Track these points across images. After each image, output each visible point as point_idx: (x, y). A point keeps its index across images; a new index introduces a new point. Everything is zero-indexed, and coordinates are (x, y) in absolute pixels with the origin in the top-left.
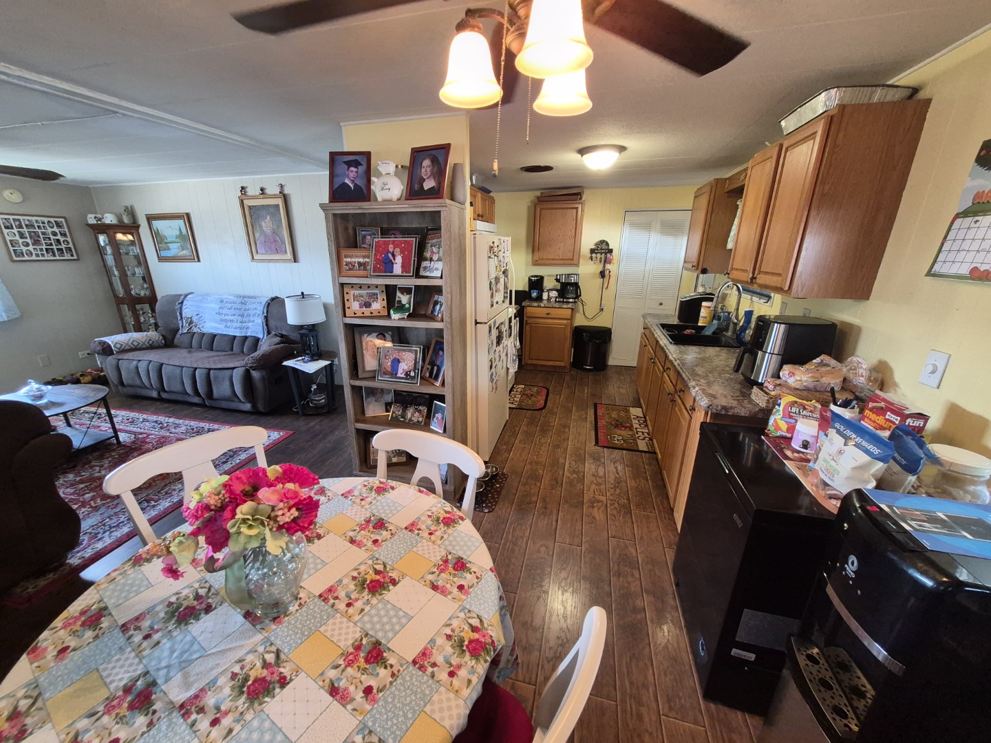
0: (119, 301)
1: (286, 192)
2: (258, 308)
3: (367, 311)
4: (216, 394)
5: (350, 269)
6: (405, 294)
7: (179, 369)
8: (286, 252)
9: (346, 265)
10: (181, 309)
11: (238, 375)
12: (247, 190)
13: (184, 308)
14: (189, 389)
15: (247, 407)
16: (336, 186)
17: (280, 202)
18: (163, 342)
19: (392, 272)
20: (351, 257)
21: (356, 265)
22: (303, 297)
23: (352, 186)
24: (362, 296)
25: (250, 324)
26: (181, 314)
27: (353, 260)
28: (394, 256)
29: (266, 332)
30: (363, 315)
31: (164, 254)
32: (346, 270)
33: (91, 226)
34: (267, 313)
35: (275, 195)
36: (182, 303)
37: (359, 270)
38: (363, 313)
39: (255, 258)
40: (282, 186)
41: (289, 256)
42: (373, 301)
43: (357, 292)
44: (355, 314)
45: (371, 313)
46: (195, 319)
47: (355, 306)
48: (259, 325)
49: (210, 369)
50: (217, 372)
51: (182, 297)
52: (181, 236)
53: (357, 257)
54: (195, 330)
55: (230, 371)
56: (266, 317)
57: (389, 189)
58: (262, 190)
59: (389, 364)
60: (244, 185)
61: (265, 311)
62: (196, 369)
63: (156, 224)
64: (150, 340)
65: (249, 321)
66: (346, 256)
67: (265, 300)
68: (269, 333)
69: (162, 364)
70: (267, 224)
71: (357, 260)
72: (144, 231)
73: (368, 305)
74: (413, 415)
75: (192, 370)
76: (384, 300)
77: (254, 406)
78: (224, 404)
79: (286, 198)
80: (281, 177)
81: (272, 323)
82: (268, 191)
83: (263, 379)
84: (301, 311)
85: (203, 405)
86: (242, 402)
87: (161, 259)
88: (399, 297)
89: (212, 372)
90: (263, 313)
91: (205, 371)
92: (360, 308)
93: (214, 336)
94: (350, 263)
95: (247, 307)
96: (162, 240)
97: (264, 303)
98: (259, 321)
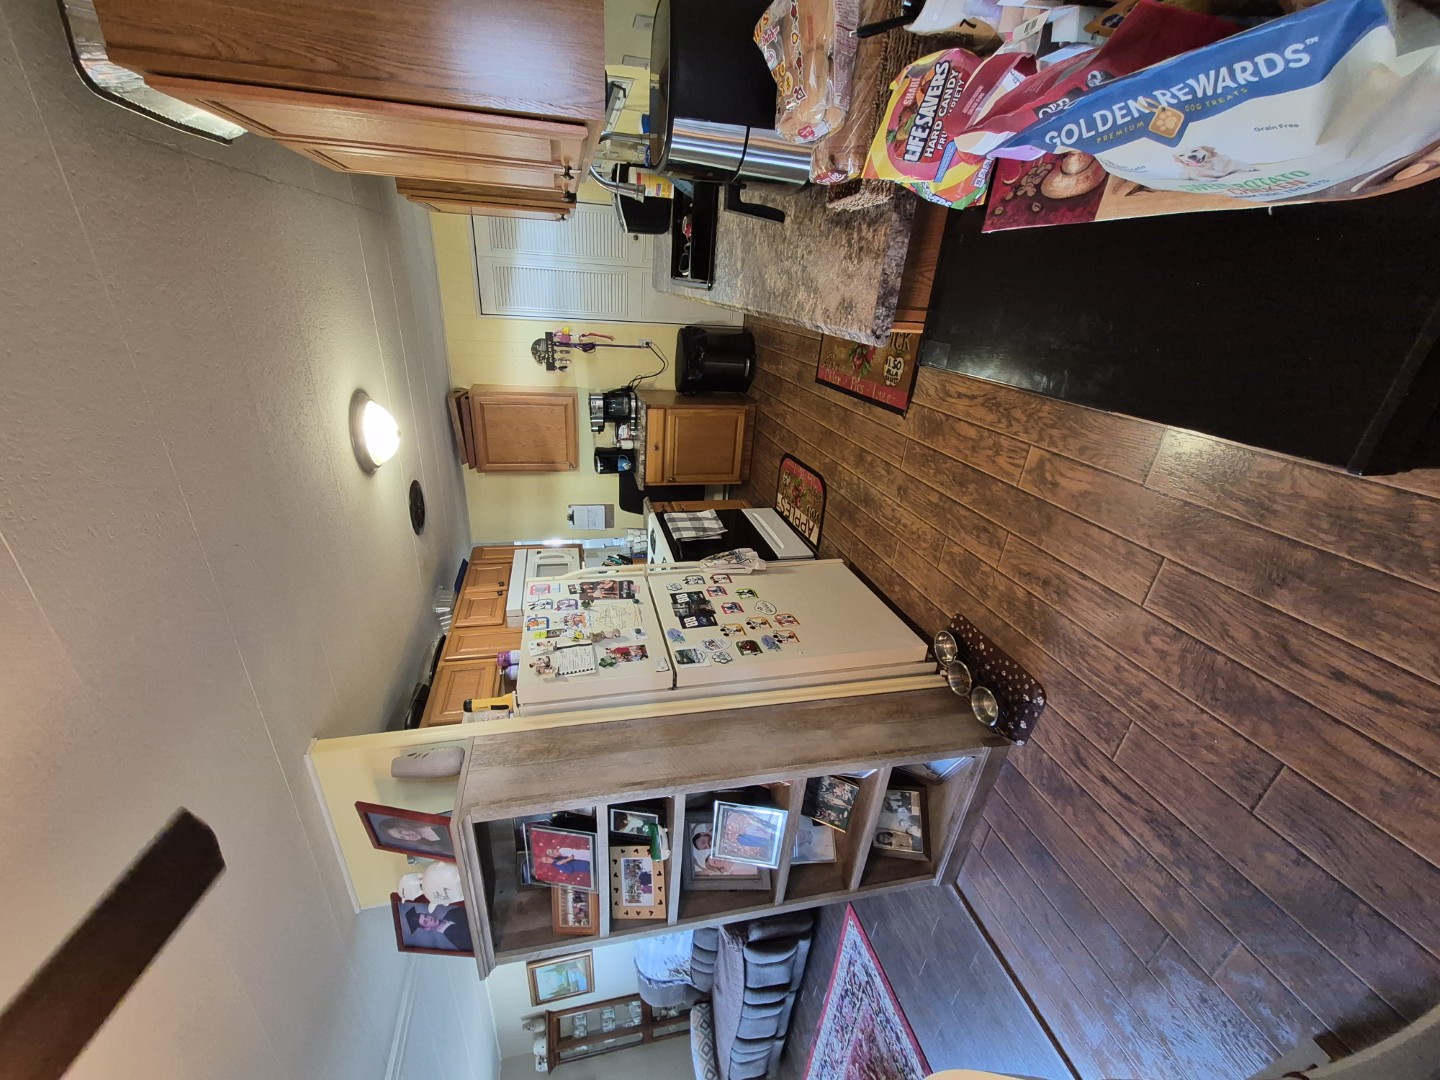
0: (649, 1039)
3: (657, 882)
4: (785, 980)
5: (587, 916)
6: (625, 822)
7: (744, 1022)
9: (579, 922)
10: (657, 982)
11: (753, 957)
13: (655, 978)
14: (776, 1011)
15: (804, 945)
16: (451, 945)
18: (704, 1005)
19: (588, 863)
20: (566, 914)
21: (579, 905)
23: (449, 924)
24: (632, 887)
26: (664, 982)
27: (571, 910)
28: (560, 858)
30: (663, 889)
31: (583, 986)
32: (588, 922)
33: (551, 1068)
36: (649, 980)
37: (587, 901)
38: (660, 888)
42: (639, 868)
43: (625, 895)
44: (661, 903)
45: (660, 874)
46: (672, 966)
47: (648, 900)
49: (746, 987)
50: (749, 979)
51: (641, 977)
52: (559, 969)
53: (565, 900)
54: (687, 967)
55: (749, 966)
57: (445, 889)
62: (744, 1003)
63: (543, 994)
64: (701, 1026)
66: (565, 921)
69: (737, 1037)
71: (570, 904)
72: (554, 1007)
73: (646, 879)
74: (838, 797)
75: (745, 1007)
76: (636, 851)
77: (804, 936)
78: (799, 970)
85: (798, 993)
86: (796, 953)
87: (590, 989)
89: (749, 985)
91: (748, 993)
92: (650, 892)
93: (695, 946)
94: (576, 915)
96: (564, 989)
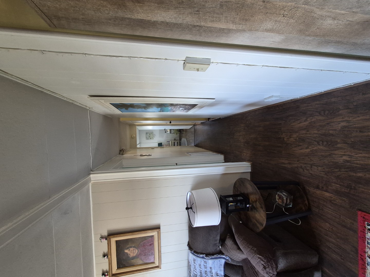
1: (105, 234)
2: (199, 262)
8: (152, 236)
12: (105, 270)
17: (114, 240)
22: (191, 208)
25: (214, 271)
29: (219, 256)
34: (203, 254)
35: (108, 244)
39: (157, 265)
40: (102, 237)
41: (154, 233)
48: (213, 263)
56: (208, 255)
58: (104, 256)
60: (101, 273)
61: (201, 256)
65: (211, 272)
67: (192, 257)
68: (221, 253)
70: (131, 252)
79: (111, 234)
80: (94, 238)
81: (211, 249)
82: (106, 250)
83: (285, 255)
84: (207, 207)
90: (203, 258)
95: (199, 274)
97: (195, 257)
98: (210, 262)
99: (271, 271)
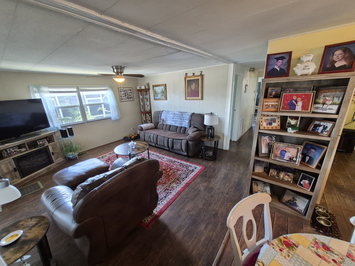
0: (142, 112)
1: (203, 74)
2: (187, 117)
3: (270, 127)
4: (174, 148)
5: (267, 108)
6: (294, 119)
7: (163, 138)
8: (199, 96)
9: (265, 106)
10: (161, 116)
11: (184, 142)
12: (188, 74)
13: (162, 116)
14: (166, 145)
15: (185, 154)
17: (200, 78)
18: (154, 127)
19: (295, 110)
20: (268, 102)
21: (271, 106)
22: (211, 115)
23: (278, 69)
24: (268, 120)
25: (184, 122)
26: (161, 118)
27: (269, 103)
28: (296, 102)
29: (189, 126)
30: (268, 129)
31: (156, 98)
32: (265, 108)
33: (138, 90)
34: (191, 119)
35: (199, 75)
36: (161, 114)
37: (272, 108)
38: (268, 128)
39: (187, 99)
40: (201, 72)
41: (200, 97)
42: (274, 122)
43: (266, 118)
44: (264, 128)
45: (272, 128)
46: (165, 119)
47: (264, 124)
48: (187, 123)
49: (174, 139)
50: (176, 140)
51: (161, 112)
52: (162, 92)
53: (272, 102)
54: (164, 123)
55: (181, 140)
56: (190, 120)
57: (309, 69)
58: (193, 74)
59: (279, 152)
60: (187, 73)
61: (190, 118)
62: (169, 138)
63: (155, 88)
65: (183, 121)
66: (265, 102)
67: (190, 114)
68: (190, 127)
69: (158, 135)
70: (193, 86)
71: (271, 103)
72: (151, 91)
73: (270, 124)
74: (284, 176)
75: (168, 138)
76: (279, 122)
77: (188, 154)
78: (176, 151)
79: (202, 76)
80: (201, 68)
81: (192, 122)
82: (196, 74)
83: (193, 145)
84: (211, 120)
85: (169, 151)
86: (183, 152)
87: (155, 99)
88: (289, 121)
89: (174, 140)
90: (189, 119)
91: (172, 140)
92: (267, 125)
93: (171, 126)
94: (268, 105)
95: (183, 116)
96: (156, 93)
97: (190, 115)
98: (187, 121)
99: (190, 138)
